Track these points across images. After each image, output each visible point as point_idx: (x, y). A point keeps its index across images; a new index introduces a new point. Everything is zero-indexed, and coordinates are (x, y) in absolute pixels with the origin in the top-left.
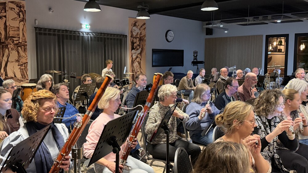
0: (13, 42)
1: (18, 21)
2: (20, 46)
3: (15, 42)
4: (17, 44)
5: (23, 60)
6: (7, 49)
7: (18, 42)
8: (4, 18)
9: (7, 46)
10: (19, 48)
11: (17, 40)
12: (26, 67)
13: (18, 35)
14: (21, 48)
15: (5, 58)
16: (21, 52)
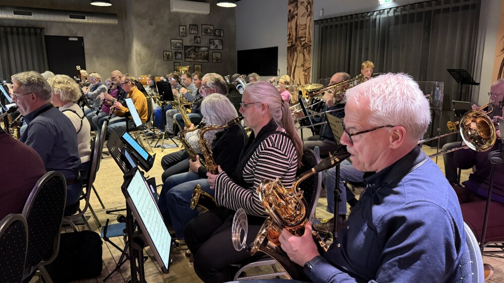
0: (301, 44)
1: (306, 16)
2: (306, 48)
3: (303, 43)
4: (303, 46)
5: (307, 65)
6: (296, 53)
7: (304, 42)
8: (296, 16)
9: (295, 50)
10: (305, 50)
11: (304, 41)
12: (309, 73)
13: (305, 34)
14: (307, 50)
15: (294, 63)
16: (306, 54)
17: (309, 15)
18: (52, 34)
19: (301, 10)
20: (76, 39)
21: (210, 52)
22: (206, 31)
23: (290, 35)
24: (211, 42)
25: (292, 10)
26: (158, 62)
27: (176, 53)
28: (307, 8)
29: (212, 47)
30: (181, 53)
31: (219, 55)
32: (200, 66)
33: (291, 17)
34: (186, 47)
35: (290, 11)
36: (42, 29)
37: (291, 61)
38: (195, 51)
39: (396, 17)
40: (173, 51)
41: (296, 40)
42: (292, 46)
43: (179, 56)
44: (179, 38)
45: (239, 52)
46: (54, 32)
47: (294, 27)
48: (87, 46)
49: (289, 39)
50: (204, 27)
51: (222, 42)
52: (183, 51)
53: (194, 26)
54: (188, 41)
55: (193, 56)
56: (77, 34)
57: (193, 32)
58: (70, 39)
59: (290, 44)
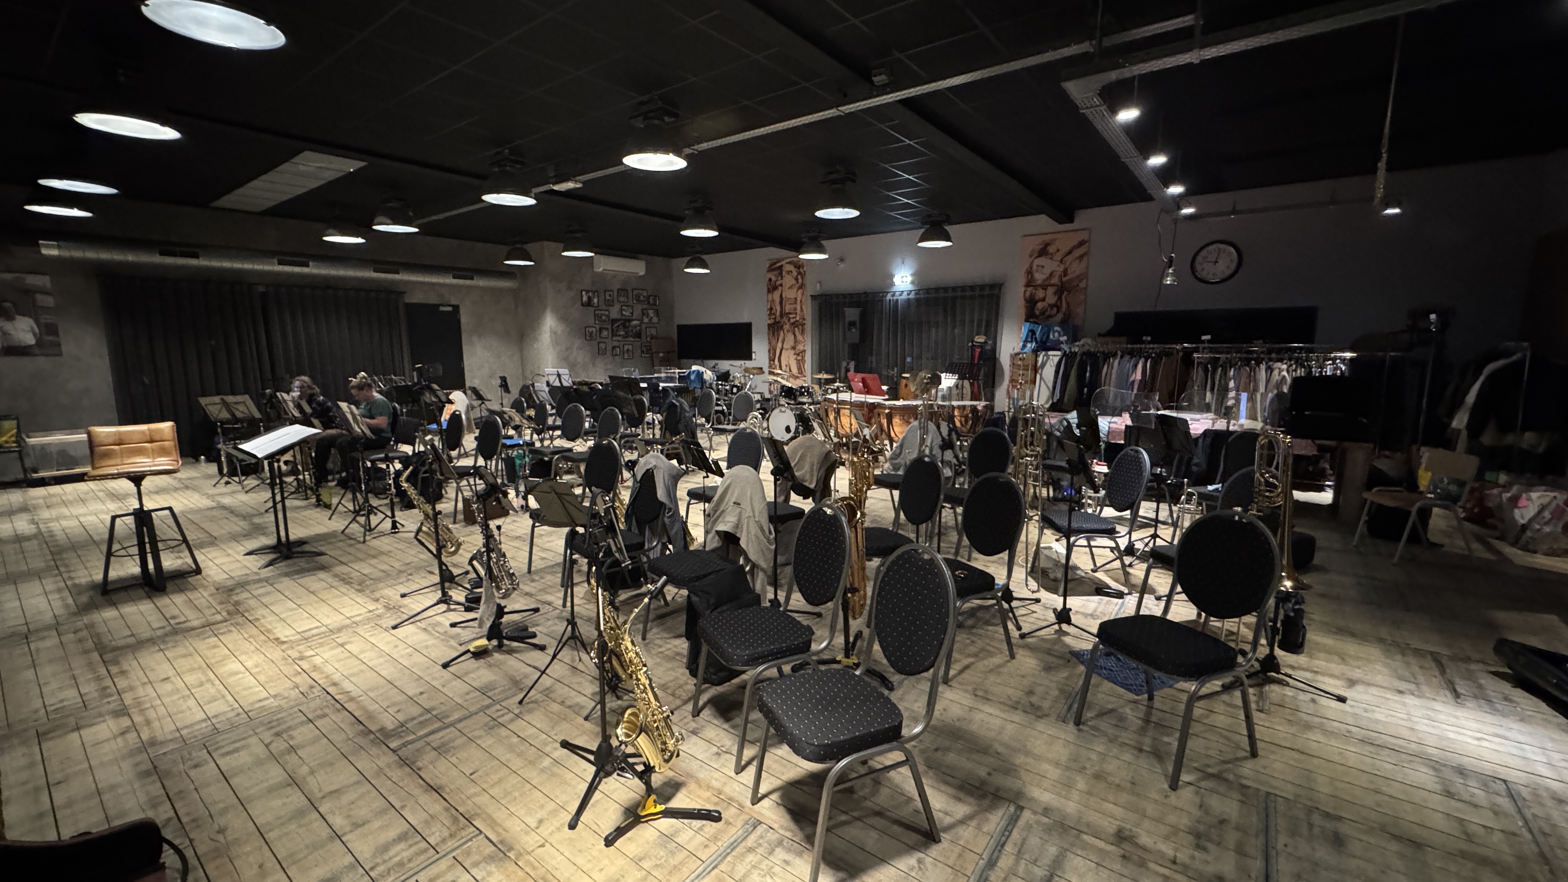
0: (789, 321)
1: (796, 289)
8: (780, 287)
10: (796, 329)
14: (798, 329)
16: (797, 333)
17: (800, 287)
18: (415, 301)
19: (788, 280)
20: (450, 309)
21: (644, 326)
22: (638, 300)
23: (771, 309)
24: (644, 313)
25: (774, 279)
26: (578, 343)
27: (601, 329)
28: (797, 279)
29: (646, 320)
30: (607, 329)
31: (653, 332)
32: (630, 347)
33: (772, 288)
34: (614, 321)
35: (770, 280)
36: (401, 294)
37: (774, 342)
38: (625, 327)
39: (918, 300)
40: (598, 327)
41: (781, 316)
42: (776, 323)
43: (605, 333)
44: (604, 307)
45: (678, 326)
46: (416, 298)
47: (778, 300)
48: (464, 319)
49: (770, 314)
50: (635, 292)
51: (657, 313)
52: (609, 327)
53: (622, 291)
54: (614, 313)
55: (622, 333)
56: (449, 301)
57: (622, 299)
58: (442, 309)
59: (772, 321)
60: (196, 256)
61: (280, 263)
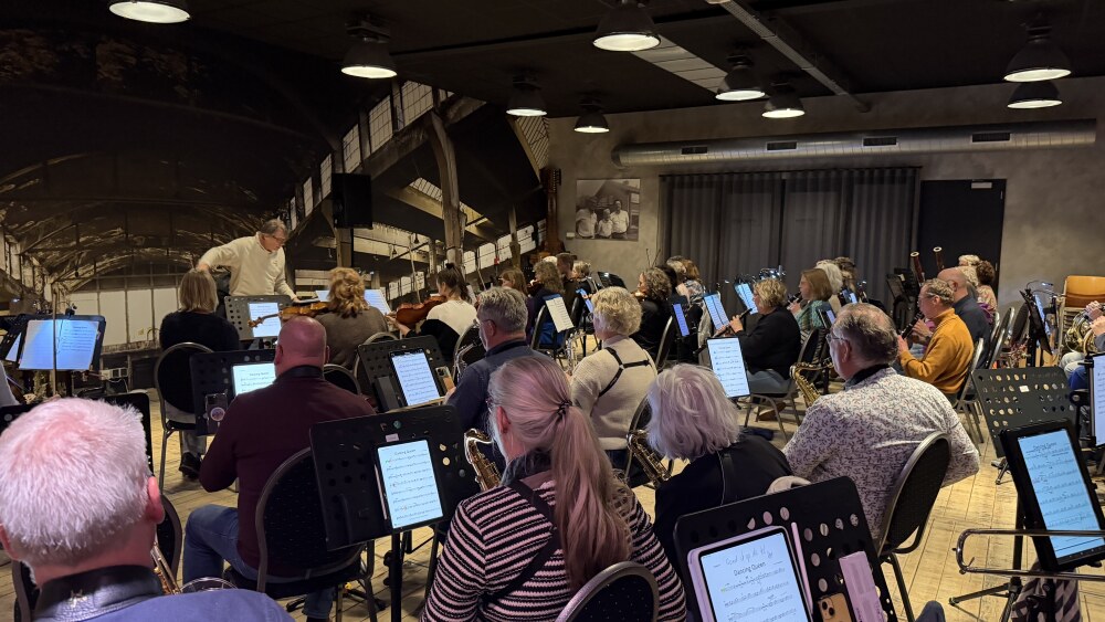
18: (938, 178)
20: (989, 185)
36: (916, 169)
46: (943, 173)
48: (1013, 199)
56: (992, 174)
58: (974, 186)
60: (704, 151)
61: (771, 147)
